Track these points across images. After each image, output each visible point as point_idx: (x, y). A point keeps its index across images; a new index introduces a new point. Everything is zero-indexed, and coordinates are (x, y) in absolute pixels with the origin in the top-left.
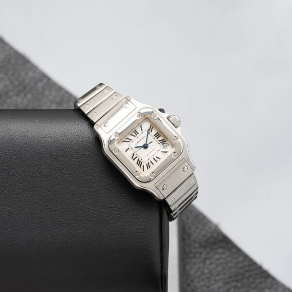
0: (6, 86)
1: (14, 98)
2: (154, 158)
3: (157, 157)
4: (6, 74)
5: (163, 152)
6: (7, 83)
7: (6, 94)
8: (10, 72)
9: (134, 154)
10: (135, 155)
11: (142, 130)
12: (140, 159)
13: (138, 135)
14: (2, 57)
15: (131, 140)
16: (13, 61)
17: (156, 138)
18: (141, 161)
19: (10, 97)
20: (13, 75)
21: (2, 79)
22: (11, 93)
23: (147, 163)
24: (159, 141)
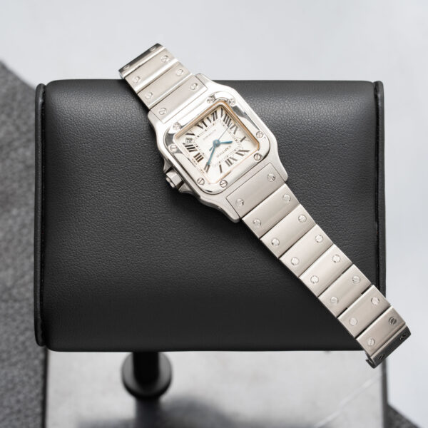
0: (9, 133)
1: (21, 150)
2: (206, 126)
3: (202, 128)
4: (9, 115)
5: (193, 134)
6: (12, 128)
7: (9, 144)
8: (15, 113)
9: (234, 133)
10: (232, 132)
11: (220, 166)
12: (226, 125)
13: (226, 159)
14: (4, 91)
15: (237, 153)
16: (19, 97)
17: (201, 154)
18: (224, 123)
19: (16, 150)
20: (19, 116)
21: (4, 123)
22: (16, 144)
23: (216, 120)
24: (196, 150)
